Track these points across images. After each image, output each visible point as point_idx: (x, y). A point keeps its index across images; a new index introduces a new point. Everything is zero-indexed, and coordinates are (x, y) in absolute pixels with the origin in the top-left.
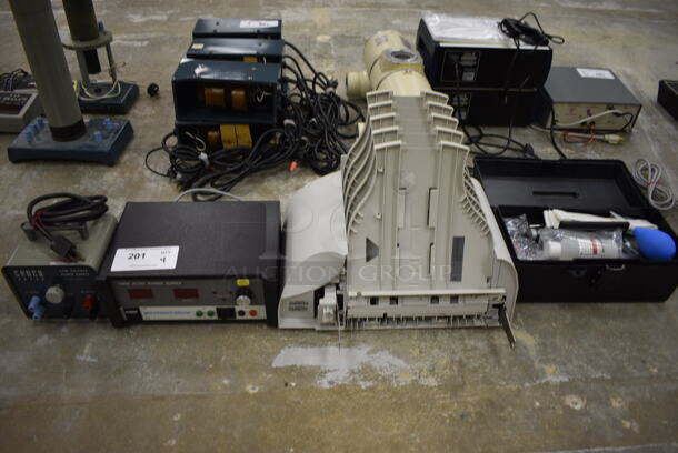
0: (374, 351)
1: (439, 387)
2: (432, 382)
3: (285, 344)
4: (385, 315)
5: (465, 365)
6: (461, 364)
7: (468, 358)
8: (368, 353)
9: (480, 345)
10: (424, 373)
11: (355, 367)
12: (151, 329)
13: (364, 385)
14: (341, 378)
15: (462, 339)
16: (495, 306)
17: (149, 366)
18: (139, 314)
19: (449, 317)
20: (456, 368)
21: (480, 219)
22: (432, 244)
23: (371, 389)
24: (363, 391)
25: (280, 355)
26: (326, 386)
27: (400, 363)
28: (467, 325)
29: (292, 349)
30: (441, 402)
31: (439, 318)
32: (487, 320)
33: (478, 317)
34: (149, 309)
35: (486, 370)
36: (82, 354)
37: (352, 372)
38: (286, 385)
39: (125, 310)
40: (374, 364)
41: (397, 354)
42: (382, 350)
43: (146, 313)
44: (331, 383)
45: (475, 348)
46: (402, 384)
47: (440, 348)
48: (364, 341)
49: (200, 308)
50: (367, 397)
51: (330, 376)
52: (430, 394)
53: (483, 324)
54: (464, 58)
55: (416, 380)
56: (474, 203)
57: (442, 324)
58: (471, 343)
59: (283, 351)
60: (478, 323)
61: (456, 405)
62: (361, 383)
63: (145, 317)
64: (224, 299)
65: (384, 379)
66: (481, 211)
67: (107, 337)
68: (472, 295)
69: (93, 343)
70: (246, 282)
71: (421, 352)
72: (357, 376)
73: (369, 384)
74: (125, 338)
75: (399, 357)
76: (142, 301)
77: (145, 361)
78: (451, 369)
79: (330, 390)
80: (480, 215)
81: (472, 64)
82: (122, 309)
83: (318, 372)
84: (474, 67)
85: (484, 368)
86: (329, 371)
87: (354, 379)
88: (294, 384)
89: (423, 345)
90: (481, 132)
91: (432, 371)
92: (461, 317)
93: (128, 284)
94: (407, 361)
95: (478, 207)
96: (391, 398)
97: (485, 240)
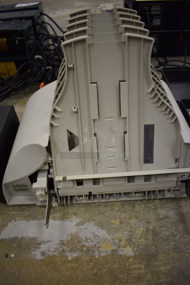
0: (82, 223)
1: (135, 257)
2: (129, 251)
3: (13, 218)
4: (90, 193)
5: (158, 234)
6: (155, 233)
7: (161, 227)
8: (77, 225)
9: (171, 214)
10: (123, 243)
11: (65, 238)
13: (70, 256)
14: (52, 250)
15: (156, 209)
16: (182, 181)
19: (144, 192)
20: (150, 237)
21: (168, 107)
22: (125, 133)
23: (76, 260)
24: (69, 262)
25: (7, 228)
26: (39, 257)
27: (102, 233)
28: (159, 197)
29: (17, 222)
30: (136, 272)
31: (135, 193)
32: (176, 193)
33: (169, 190)
35: (177, 238)
37: (62, 243)
38: (7, 256)
40: (81, 235)
41: (101, 225)
42: (89, 221)
44: (43, 254)
45: (167, 217)
46: (103, 254)
47: (137, 218)
48: (75, 214)
50: (72, 267)
51: (43, 247)
52: (127, 264)
53: (173, 196)
54: (153, 9)
55: (115, 251)
56: (162, 94)
57: (138, 197)
58: (162, 212)
59: (10, 224)
60: (168, 195)
61: (149, 275)
62: (68, 254)
65: (89, 249)
66: (168, 101)
68: (162, 175)
71: (121, 223)
72: (65, 247)
73: (75, 255)
75: (102, 228)
78: (146, 238)
79: (42, 260)
80: (168, 105)
81: (158, 13)
83: (34, 243)
84: (160, 15)
85: (175, 236)
86: (44, 243)
87: (63, 250)
88: (13, 255)
89: (123, 215)
90: (166, 59)
91: (129, 241)
92: (154, 192)
94: (109, 232)
95: (165, 98)
96: (92, 269)
97: (172, 127)
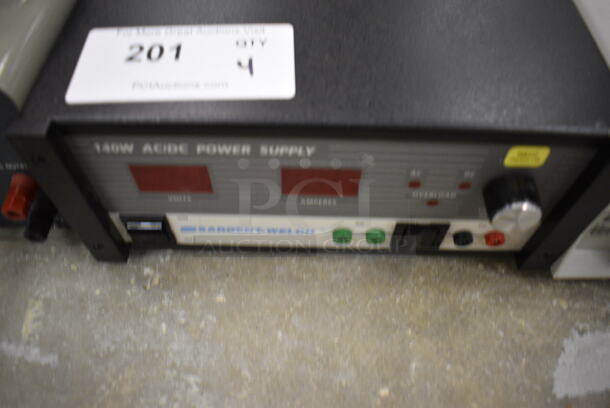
12: (198, 263)
17: (205, 387)
18: (166, 230)
34: (195, 220)
36: (16, 338)
39: (125, 220)
43: (184, 229)
49: (348, 223)
63: (182, 238)
64: (432, 203)
67: (81, 286)
69: (47, 302)
70: (534, 157)
74: (132, 292)
76: (175, 198)
77: (190, 370)
82: (115, 217)
93: (127, 148)
